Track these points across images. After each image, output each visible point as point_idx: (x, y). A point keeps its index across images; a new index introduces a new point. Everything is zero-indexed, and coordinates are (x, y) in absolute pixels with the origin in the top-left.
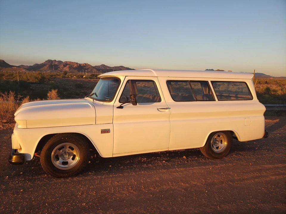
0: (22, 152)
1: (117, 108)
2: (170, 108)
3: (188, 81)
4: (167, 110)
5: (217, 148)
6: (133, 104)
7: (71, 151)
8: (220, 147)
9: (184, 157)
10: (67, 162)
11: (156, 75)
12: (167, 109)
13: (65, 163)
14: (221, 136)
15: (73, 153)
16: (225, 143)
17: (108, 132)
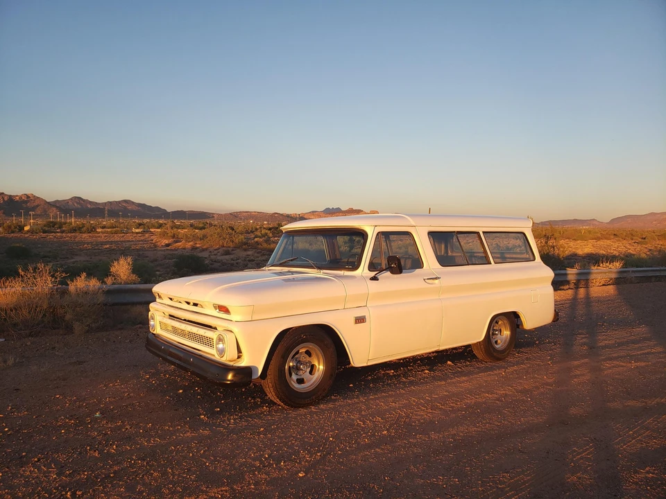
0: (244, 363)
1: (371, 279)
2: (439, 278)
4: (436, 281)
5: (496, 342)
6: (392, 273)
7: (308, 359)
8: (499, 341)
9: (449, 362)
10: (303, 379)
11: (413, 224)
12: (436, 278)
13: (300, 381)
14: (500, 323)
15: (310, 362)
16: (507, 333)
17: (364, 320)
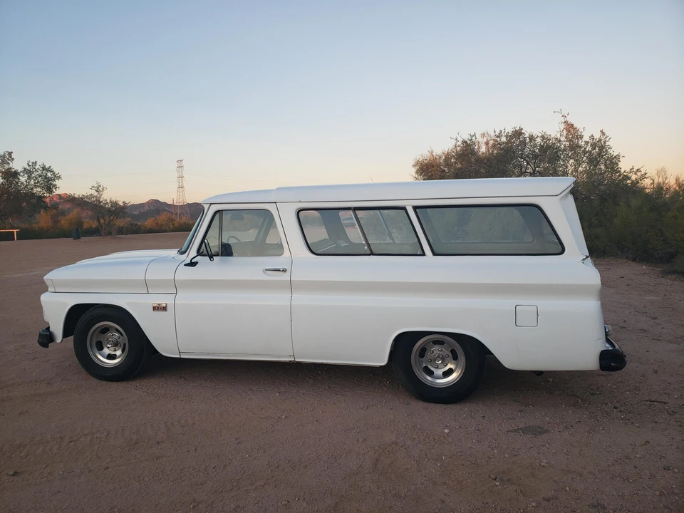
1: (185, 265)
17: (165, 309)
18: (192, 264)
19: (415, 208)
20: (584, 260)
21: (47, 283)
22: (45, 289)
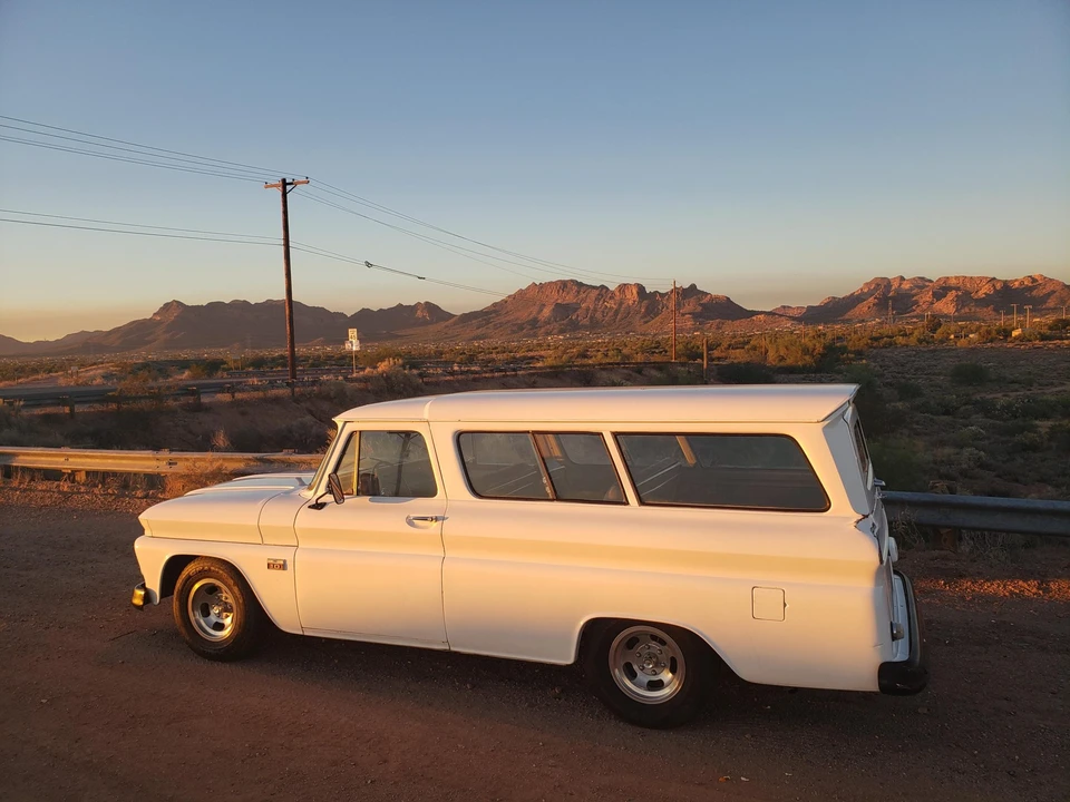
1: (310, 507)
2: (444, 519)
3: (528, 432)
4: (434, 524)
10: (223, 625)
11: (427, 416)
17: (283, 567)
18: (318, 506)
19: (616, 435)
20: (858, 522)
21: (144, 524)
22: (141, 531)
